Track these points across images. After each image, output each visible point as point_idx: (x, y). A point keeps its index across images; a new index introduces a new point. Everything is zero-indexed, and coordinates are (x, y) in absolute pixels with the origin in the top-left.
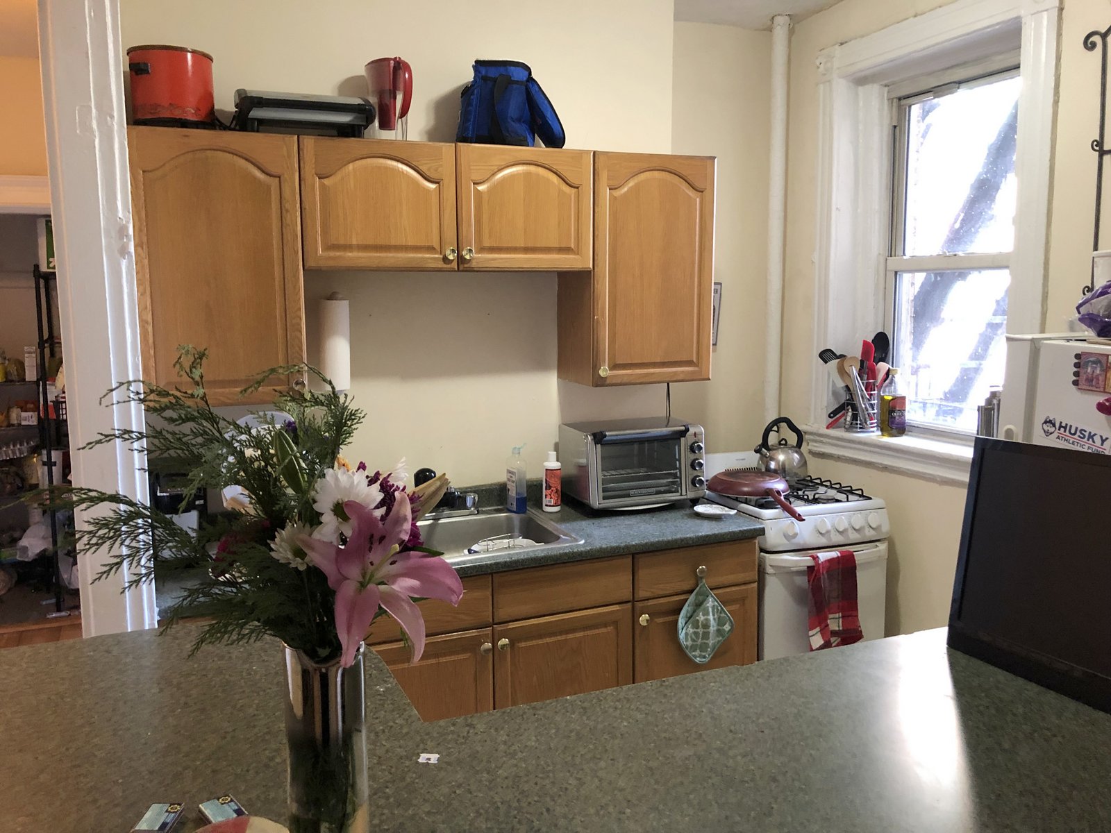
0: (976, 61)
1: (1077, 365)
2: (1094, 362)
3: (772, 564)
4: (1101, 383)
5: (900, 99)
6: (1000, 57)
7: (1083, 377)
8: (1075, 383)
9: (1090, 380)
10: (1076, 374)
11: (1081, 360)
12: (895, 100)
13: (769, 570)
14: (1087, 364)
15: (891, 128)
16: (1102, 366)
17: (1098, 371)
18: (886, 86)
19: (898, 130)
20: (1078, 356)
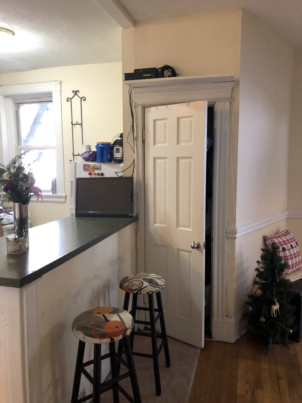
0: (39, 98)
1: (84, 166)
2: (87, 166)
3: (5, 228)
4: (88, 170)
5: (17, 103)
6: (45, 98)
7: (85, 169)
8: (84, 170)
9: (86, 169)
10: (84, 168)
11: (85, 165)
12: (16, 104)
13: (4, 230)
14: (85, 166)
15: (16, 111)
16: (88, 166)
17: (88, 167)
18: (13, 99)
19: (17, 111)
20: (84, 165)
